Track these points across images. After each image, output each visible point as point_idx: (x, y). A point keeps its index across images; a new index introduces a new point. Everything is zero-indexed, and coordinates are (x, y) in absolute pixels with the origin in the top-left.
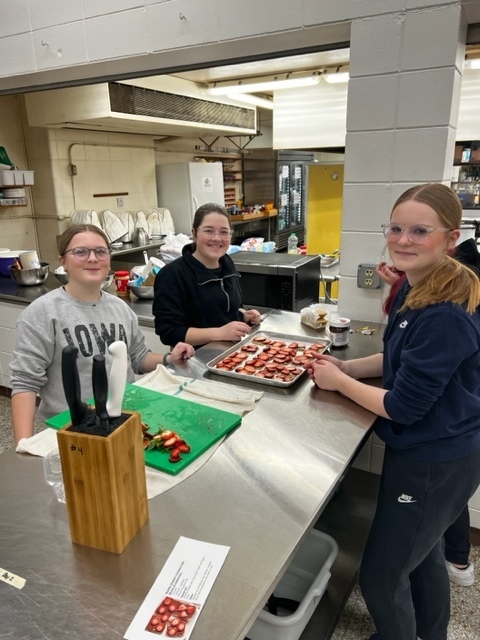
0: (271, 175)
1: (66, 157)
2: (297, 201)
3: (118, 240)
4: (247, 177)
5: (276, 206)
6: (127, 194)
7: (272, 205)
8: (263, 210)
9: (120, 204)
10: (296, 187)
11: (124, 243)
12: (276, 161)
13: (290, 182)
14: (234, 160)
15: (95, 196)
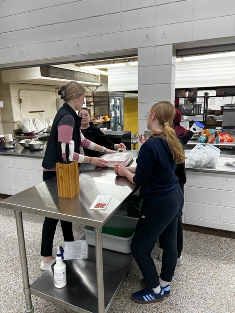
0: (107, 103)
1: (17, 95)
2: (118, 114)
3: (41, 131)
4: (96, 104)
5: (110, 117)
6: (44, 111)
7: (107, 116)
8: (104, 118)
9: (41, 116)
10: (118, 108)
11: (44, 133)
12: (108, 97)
13: (115, 106)
14: (90, 97)
15: (30, 112)
